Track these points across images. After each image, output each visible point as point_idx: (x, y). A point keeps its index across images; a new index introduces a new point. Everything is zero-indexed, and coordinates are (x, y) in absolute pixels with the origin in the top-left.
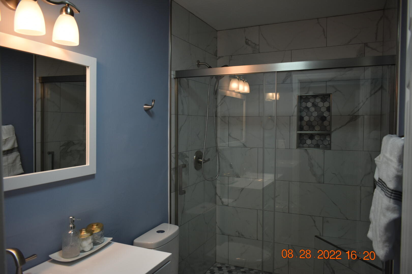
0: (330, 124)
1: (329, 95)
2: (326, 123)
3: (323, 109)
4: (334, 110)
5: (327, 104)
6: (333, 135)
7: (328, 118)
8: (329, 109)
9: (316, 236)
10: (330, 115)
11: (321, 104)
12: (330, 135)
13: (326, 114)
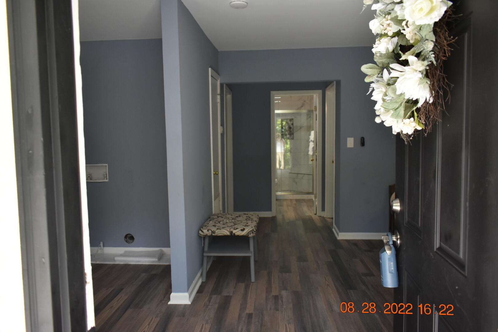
0: (293, 130)
1: (293, 119)
2: (291, 130)
3: (290, 124)
4: (295, 124)
5: (291, 122)
6: (294, 134)
7: (292, 128)
8: (293, 124)
9: (290, 173)
10: (293, 127)
11: (289, 122)
12: (293, 134)
13: (291, 126)
